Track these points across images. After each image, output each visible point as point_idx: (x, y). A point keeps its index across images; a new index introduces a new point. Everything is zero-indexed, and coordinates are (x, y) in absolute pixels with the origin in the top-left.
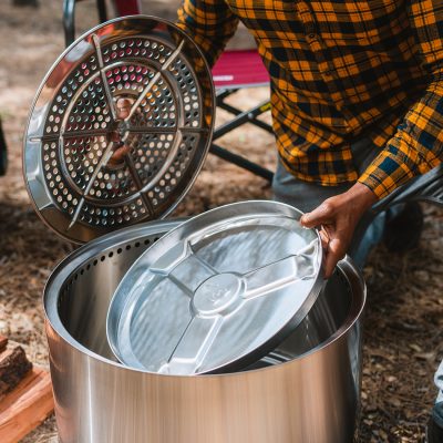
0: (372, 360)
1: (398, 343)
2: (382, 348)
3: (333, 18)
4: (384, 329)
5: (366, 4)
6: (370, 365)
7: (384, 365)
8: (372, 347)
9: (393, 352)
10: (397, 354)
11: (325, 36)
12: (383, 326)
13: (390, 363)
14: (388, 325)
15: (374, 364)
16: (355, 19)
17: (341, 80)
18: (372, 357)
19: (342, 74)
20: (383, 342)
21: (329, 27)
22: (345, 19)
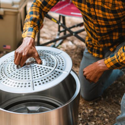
0: (104, 112)
1: (115, 109)
2: (109, 109)
3: (101, 16)
4: (113, 103)
5: (112, 14)
6: (102, 113)
7: (107, 115)
8: (106, 108)
9: (112, 111)
10: (113, 112)
11: (99, 20)
12: (113, 102)
13: (109, 114)
14: (115, 102)
15: (104, 113)
16: (108, 18)
17: (101, 33)
18: (105, 111)
19: (102, 32)
20: (110, 107)
21: (100, 18)
22: (105, 17)
